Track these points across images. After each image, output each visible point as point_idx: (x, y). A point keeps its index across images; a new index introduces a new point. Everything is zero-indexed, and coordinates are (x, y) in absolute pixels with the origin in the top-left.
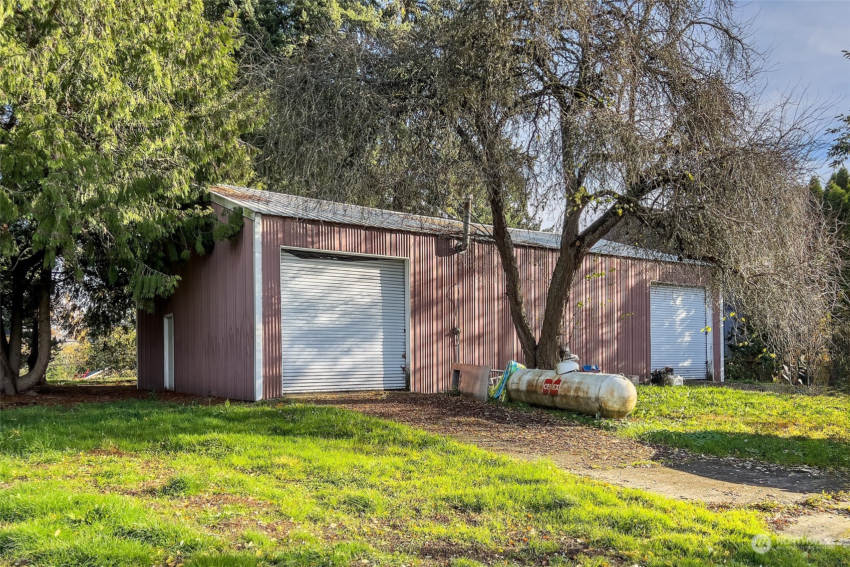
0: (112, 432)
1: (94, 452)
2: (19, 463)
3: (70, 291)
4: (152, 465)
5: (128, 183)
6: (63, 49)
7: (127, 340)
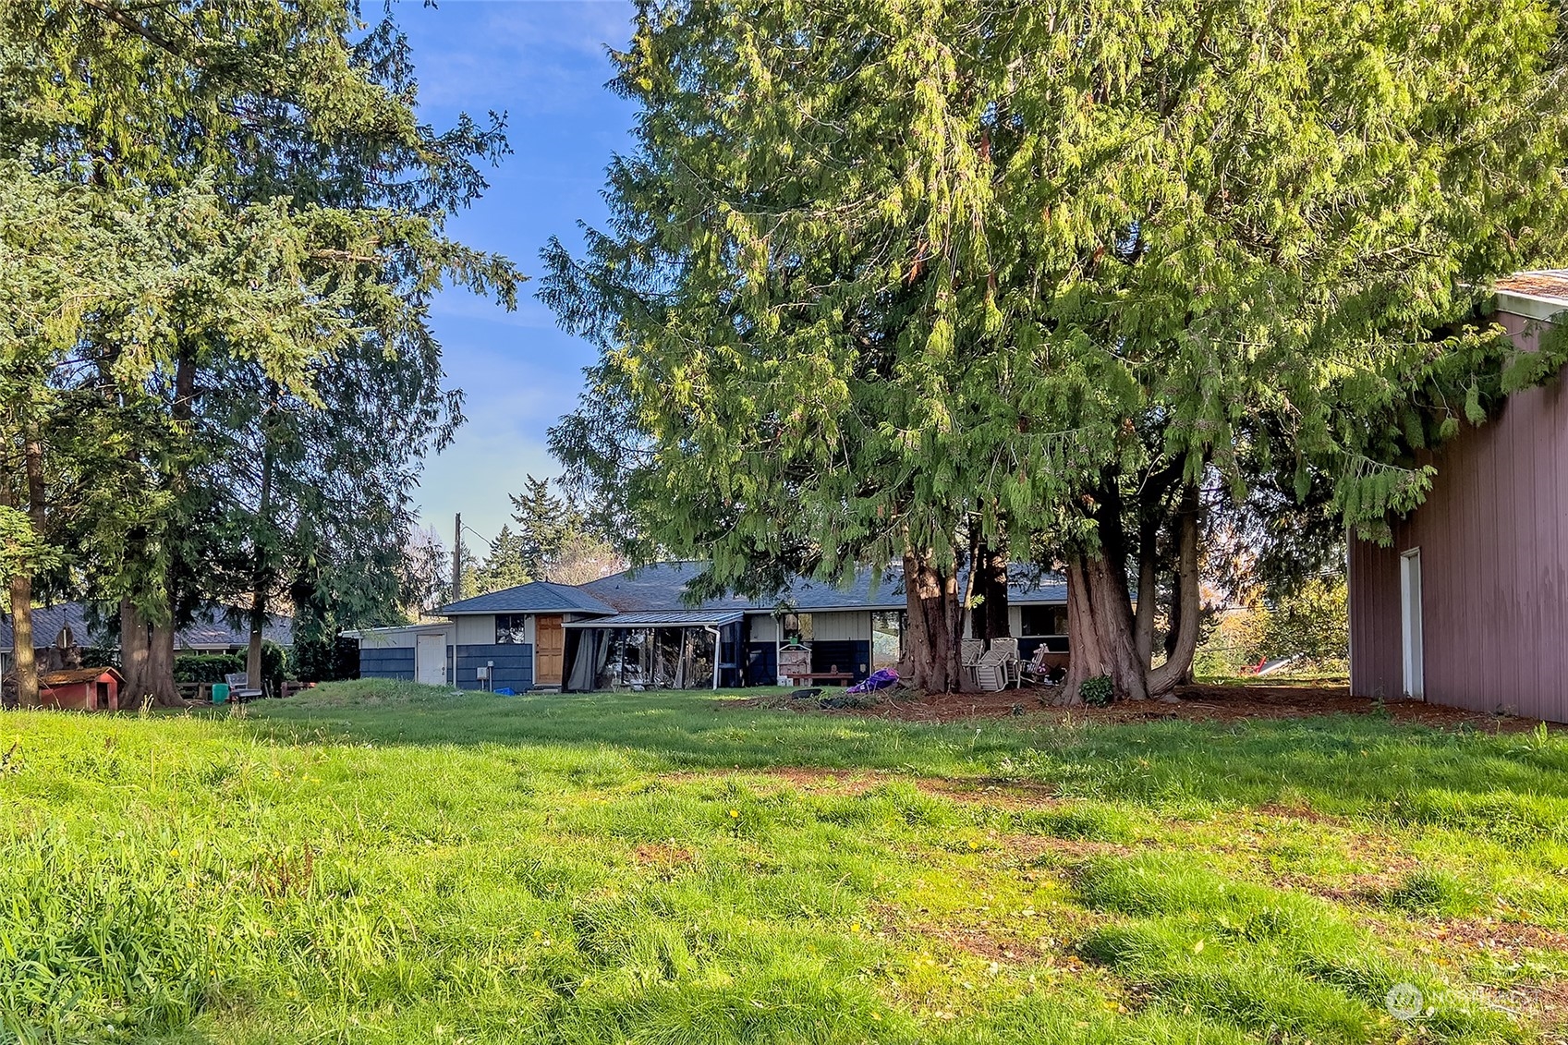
0: (1299, 775)
1: (1265, 808)
2: (1145, 816)
3: (1232, 520)
4: (1372, 845)
5: (1330, 308)
6: (1217, 102)
7: (1333, 602)
